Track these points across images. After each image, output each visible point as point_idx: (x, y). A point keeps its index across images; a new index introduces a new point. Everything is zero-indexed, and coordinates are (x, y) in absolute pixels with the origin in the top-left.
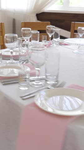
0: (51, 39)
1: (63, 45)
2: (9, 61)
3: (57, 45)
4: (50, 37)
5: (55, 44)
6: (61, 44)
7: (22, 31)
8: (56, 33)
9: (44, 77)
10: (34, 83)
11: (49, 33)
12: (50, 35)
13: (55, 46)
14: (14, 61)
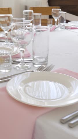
0: (56, 23)
1: (69, 29)
2: (4, 43)
3: (63, 29)
4: (56, 21)
5: (60, 28)
6: (66, 28)
7: (23, 13)
8: (61, 17)
9: (32, 60)
10: (19, 65)
11: (54, 16)
12: (56, 19)
13: (60, 30)
14: (9, 43)
